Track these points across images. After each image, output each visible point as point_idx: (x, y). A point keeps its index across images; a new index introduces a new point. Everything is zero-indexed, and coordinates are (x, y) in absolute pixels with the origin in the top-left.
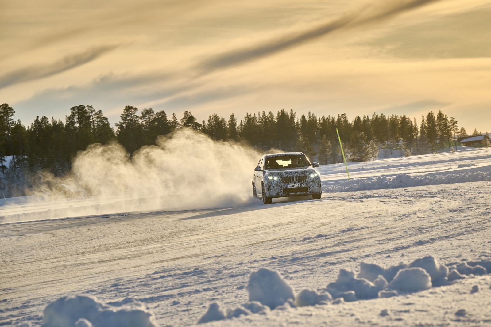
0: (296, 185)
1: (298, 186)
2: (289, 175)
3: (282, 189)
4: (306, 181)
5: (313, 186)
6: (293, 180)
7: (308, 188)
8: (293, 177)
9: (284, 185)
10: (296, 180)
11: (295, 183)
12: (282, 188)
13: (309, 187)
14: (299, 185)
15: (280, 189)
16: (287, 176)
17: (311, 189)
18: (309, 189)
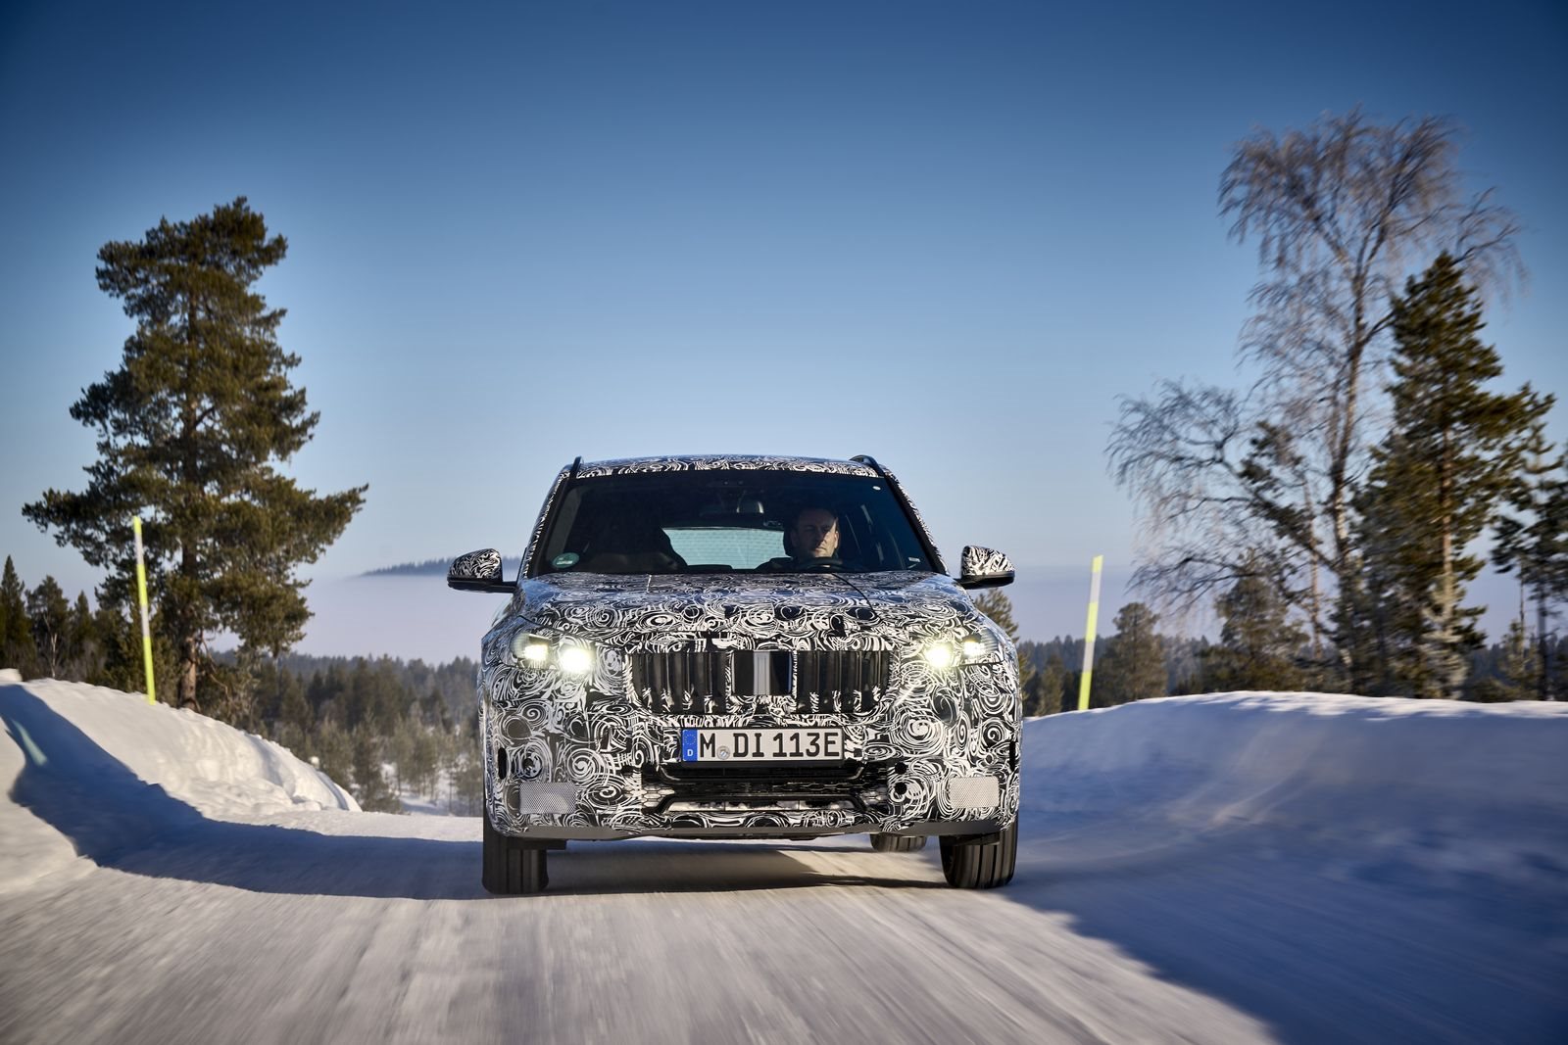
0: (768, 735)
1: (789, 747)
2: (708, 635)
3: (627, 770)
4: (869, 705)
5: (938, 760)
6: (745, 686)
7: (894, 778)
8: (744, 659)
9: (655, 733)
10: (780, 686)
11: (763, 719)
12: (629, 759)
13: (901, 769)
14: (805, 743)
15: (612, 764)
16: (691, 644)
17: (913, 788)
18: (901, 788)
